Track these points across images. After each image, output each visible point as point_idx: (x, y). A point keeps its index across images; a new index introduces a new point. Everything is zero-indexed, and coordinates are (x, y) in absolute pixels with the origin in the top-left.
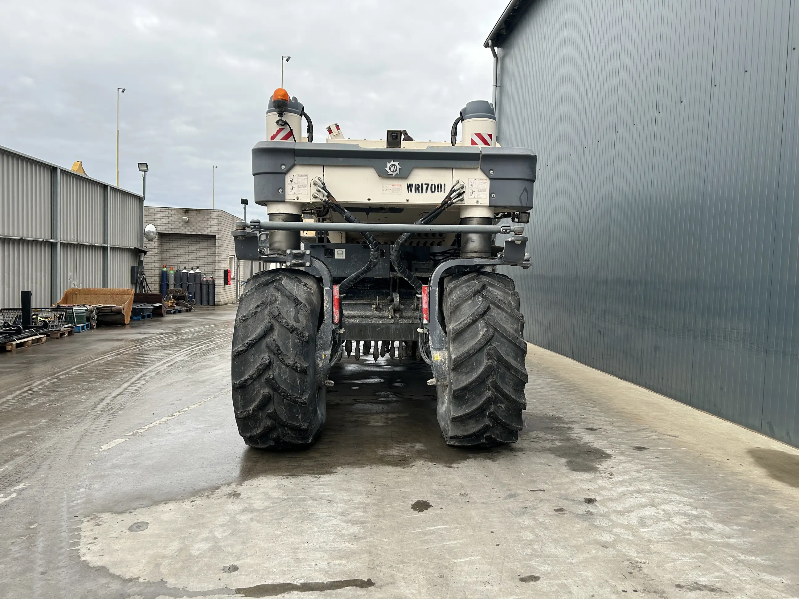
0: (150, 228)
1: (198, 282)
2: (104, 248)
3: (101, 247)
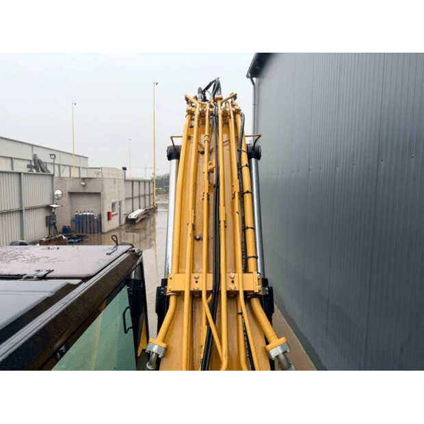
0: (58, 192)
1: (92, 220)
2: (21, 211)
3: (18, 211)
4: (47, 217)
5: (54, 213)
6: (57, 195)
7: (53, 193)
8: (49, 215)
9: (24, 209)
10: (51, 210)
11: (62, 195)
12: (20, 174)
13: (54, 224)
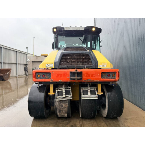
2: (17, 64)
3: (16, 64)
4: (25, 68)
5: (27, 67)
6: (28, 61)
7: (27, 60)
8: (25, 67)
9: (17, 63)
10: (26, 66)
11: (30, 61)
12: (17, 51)
13: (27, 71)
